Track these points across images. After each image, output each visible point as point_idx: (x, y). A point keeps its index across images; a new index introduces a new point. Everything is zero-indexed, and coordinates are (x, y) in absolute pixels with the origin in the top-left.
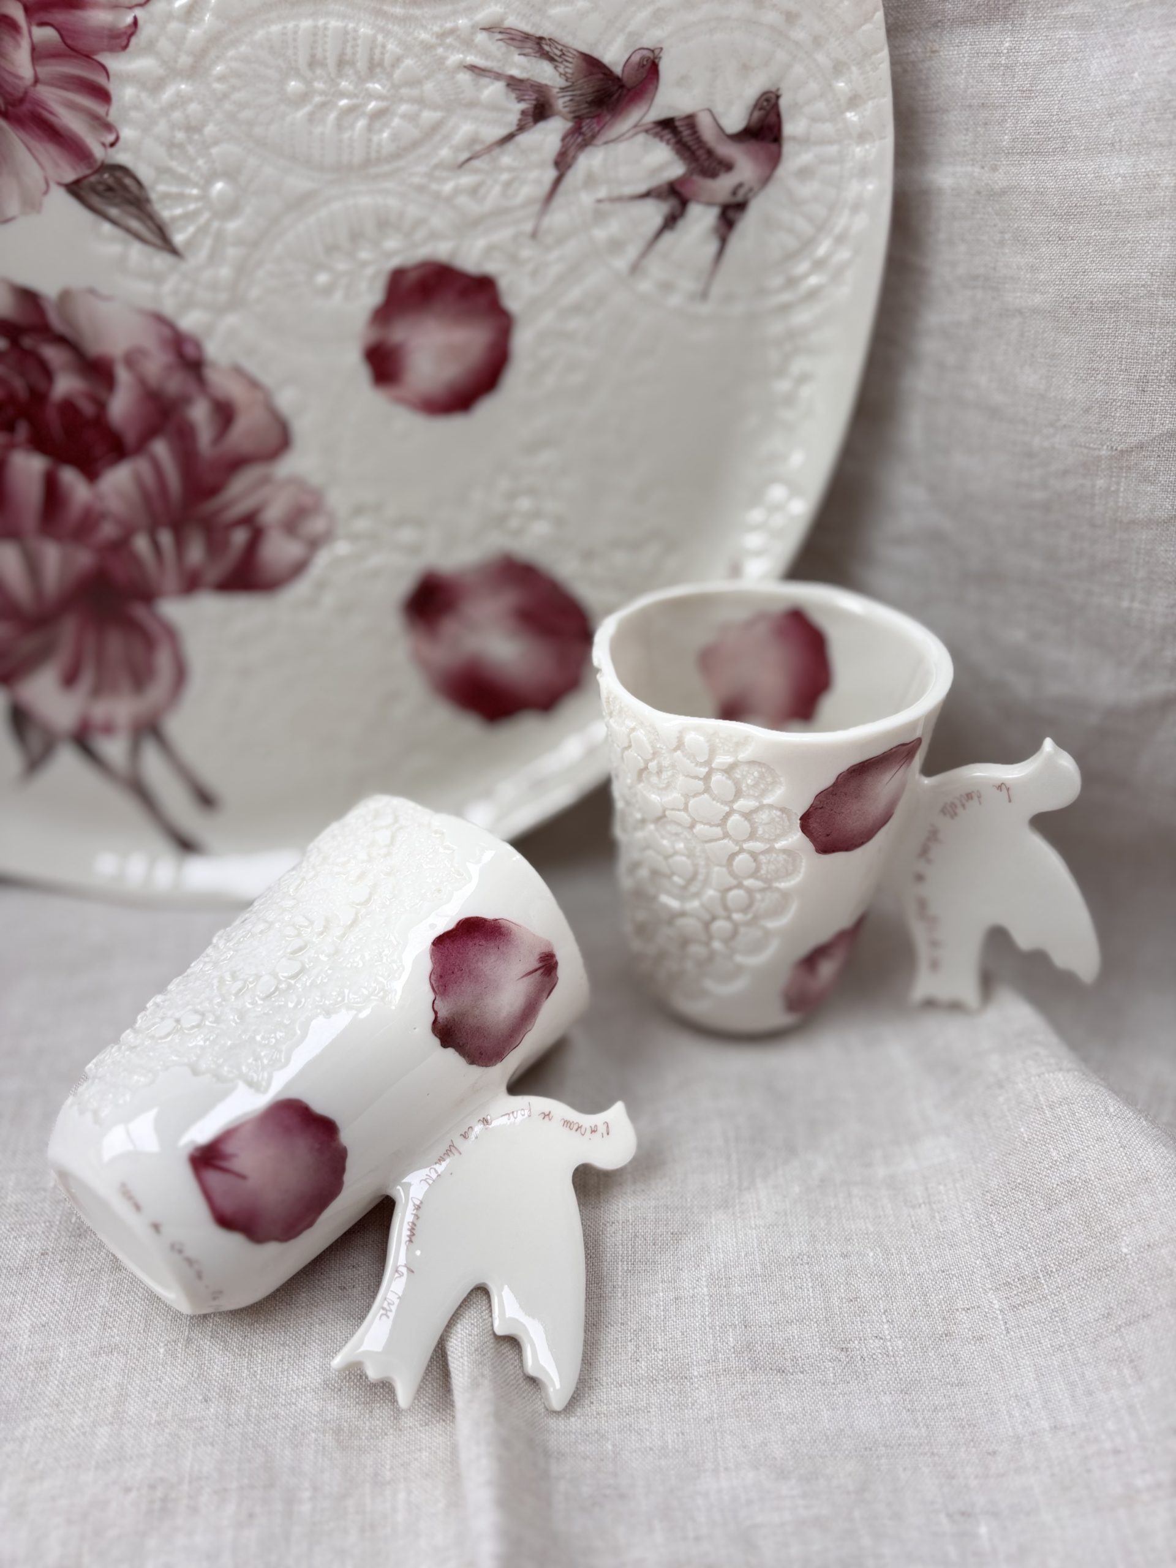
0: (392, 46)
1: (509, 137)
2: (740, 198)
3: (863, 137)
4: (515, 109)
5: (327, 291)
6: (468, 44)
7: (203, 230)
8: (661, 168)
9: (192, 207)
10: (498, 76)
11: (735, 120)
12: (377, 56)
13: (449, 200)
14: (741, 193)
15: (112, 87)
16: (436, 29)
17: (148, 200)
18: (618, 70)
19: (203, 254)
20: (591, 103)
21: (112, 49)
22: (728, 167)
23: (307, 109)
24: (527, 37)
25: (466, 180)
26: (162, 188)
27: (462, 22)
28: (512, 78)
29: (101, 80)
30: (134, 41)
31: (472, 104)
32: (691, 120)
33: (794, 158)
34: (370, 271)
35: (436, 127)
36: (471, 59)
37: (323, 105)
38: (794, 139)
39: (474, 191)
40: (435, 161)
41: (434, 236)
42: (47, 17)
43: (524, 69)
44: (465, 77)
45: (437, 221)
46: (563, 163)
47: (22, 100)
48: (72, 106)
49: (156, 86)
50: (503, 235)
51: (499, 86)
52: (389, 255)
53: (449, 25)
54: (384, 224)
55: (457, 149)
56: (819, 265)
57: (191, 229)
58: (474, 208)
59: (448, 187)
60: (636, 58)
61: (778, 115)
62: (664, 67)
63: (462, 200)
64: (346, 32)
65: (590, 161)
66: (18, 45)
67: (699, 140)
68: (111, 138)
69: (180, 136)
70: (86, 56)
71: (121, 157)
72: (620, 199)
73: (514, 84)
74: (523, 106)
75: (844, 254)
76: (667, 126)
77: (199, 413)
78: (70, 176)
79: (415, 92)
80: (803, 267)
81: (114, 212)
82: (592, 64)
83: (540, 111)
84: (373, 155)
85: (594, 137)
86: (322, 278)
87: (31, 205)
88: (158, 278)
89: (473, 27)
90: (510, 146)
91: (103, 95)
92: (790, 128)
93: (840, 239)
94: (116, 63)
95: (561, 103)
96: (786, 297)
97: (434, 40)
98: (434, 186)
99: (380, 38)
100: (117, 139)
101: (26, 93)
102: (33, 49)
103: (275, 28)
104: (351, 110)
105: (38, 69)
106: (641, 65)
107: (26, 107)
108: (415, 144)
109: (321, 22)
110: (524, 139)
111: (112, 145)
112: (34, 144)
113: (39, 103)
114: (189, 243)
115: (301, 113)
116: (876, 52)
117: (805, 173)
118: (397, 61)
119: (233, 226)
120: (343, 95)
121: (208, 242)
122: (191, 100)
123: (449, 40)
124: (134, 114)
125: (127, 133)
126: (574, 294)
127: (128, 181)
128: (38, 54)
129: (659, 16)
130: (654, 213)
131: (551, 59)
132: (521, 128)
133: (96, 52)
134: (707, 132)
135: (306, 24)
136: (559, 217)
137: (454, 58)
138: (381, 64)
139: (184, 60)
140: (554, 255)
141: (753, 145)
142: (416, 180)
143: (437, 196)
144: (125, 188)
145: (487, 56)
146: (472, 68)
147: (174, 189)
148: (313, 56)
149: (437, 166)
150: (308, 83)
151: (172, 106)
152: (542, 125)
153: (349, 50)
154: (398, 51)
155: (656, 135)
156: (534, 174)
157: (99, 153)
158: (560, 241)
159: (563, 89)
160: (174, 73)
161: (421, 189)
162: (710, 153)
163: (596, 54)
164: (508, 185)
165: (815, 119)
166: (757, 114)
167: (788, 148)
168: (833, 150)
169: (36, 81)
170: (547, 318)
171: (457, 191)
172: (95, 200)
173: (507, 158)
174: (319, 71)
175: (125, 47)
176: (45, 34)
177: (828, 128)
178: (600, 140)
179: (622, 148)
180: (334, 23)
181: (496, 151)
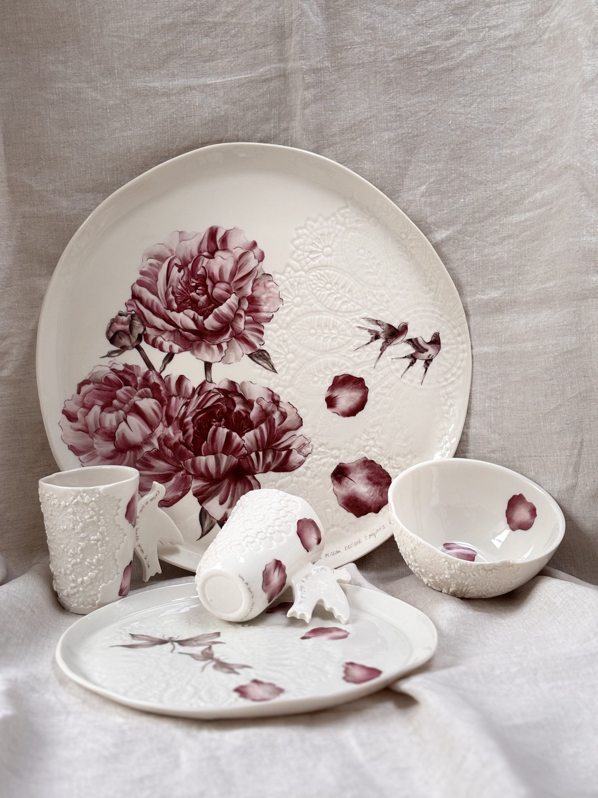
0: (339, 322)
1: (369, 343)
2: (430, 358)
3: (462, 343)
4: (369, 337)
5: (316, 382)
6: (358, 322)
7: (284, 366)
8: (409, 351)
9: (282, 360)
10: (366, 329)
11: (428, 339)
12: (335, 324)
13: (351, 359)
14: (431, 357)
15: (264, 331)
16: (351, 318)
17: (270, 359)
18: (397, 328)
19: (283, 372)
20: (390, 335)
21: (266, 322)
22: (427, 350)
23: (316, 336)
24: (374, 320)
25: (357, 353)
26: (274, 356)
27: (357, 317)
28: (369, 329)
29: (262, 329)
30: (272, 320)
31: (358, 336)
32: (416, 339)
33: (444, 348)
34: (329, 377)
35: (349, 341)
36: (359, 325)
37: (320, 336)
38: (444, 344)
39: (359, 357)
40: (348, 349)
41: (347, 368)
42: (250, 314)
43: (373, 327)
44: (358, 329)
45: (348, 364)
46: (382, 350)
47: (240, 334)
48: (253, 335)
49: (275, 331)
50: (366, 367)
51: (367, 331)
52: (335, 373)
53: (354, 317)
54: (334, 365)
55: (354, 346)
56: (453, 375)
57: (281, 366)
58: (359, 361)
59: (352, 355)
60: (402, 325)
61: (439, 338)
62: (408, 327)
63: (355, 359)
64: (327, 319)
65: (389, 349)
66: (241, 320)
67: (419, 344)
68: (263, 343)
69: (281, 343)
70: (259, 323)
71: (263, 348)
72: (398, 358)
73: (370, 331)
74: (372, 336)
75: (460, 372)
76: (410, 341)
77: (276, 416)
78: (250, 352)
79: (344, 333)
80: (449, 375)
81: (260, 362)
82: (390, 326)
83: (377, 337)
84: (332, 348)
85: (391, 343)
86: (316, 379)
87: (238, 359)
88: (269, 379)
89: (360, 318)
90: (368, 345)
91: (262, 333)
92: (442, 341)
93: (459, 368)
94: (266, 325)
95: (382, 335)
96: (445, 383)
97: (349, 321)
98: (348, 355)
99: (336, 320)
100: (264, 343)
101: (241, 332)
102: (245, 321)
103: (309, 318)
104: (328, 337)
105: (246, 326)
106: (403, 326)
107: (241, 335)
108: (343, 345)
109: (321, 316)
110: (372, 344)
111: (262, 345)
112: (241, 344)
113: (244, 334)
114: (280, 370)
115: (314, 338)
116: (464, 323)
117: (447, 352)
118: (340, 325)
119: (292, 365)
120: (325, 333)
121: (285, 369)
122: (285, 334)
123: (353, 321)
124: (269, 338)
125: (266, 342)
126: (386, 383)
127: (265, 354)
128: (246, 323)
129: (408, 315)
130: (408, 361)
131: (380, 325)
132: (371, 341)
133: (262, 322)
134: (421, 342)
135: (317, 317)
136: (381, 362)
137: (355, 325)
138: (336, 326)
139: (285, 325)
140: (380, 373)
141: (434, 346)
142: (343, 354)
143: (349, 358)
144: (264, 355)
145: (363, 324)
146: (359, 327)
147: (278, 356)
148: (318, 324)
149: (349, 350)
150: (316, 330)
151: (280, 336)
152: (377, 340)
153: (328, 323)
154: (341, 323)
155: (407, 343)
156: (375, 352)
157: (258, 347)
158: (382, 369)
159: (383, 332)
160: (281, 328)
161: (344, 356)
162: (422, 347)
163: (391, 324)
164: (368, 355)
165: (449, 339)
166: (433, 338)
167: (442, 346)
168: (455, 346)
169: (245, 329)
170: (378, 389)
171: (354, 356)
172: (256, 359)
173: (368, 348)
174: (319, 328)
175: (269, 322)
176: (249, 318)
177: (453, 341)
178: (392, 344)
179: (398, 346)
180: (325, 317)
181: (365, 347)
